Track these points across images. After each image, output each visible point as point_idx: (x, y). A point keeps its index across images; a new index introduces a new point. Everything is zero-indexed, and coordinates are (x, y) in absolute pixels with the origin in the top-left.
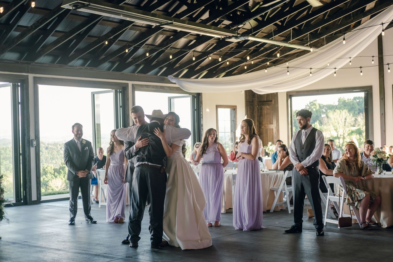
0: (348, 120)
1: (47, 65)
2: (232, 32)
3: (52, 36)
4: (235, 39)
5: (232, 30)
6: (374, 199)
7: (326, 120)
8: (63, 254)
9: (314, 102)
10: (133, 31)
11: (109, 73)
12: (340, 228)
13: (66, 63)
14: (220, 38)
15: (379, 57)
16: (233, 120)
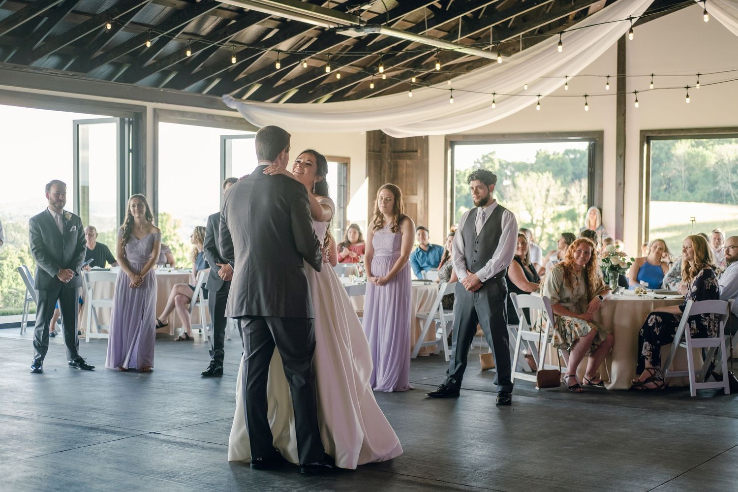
0: (551, 193)
2: (350, 17)
4: (355, 31)
5: (350, 13)
6: (603, 339)
7: (511, 191)
8: (28, 426)
9: (490, 156)
10: (160, 6)
11: (110, 84)
12: (539, 390)
13: (27, 63)
14: (325, 28)
15: (618, 79)
16: (342, 184)
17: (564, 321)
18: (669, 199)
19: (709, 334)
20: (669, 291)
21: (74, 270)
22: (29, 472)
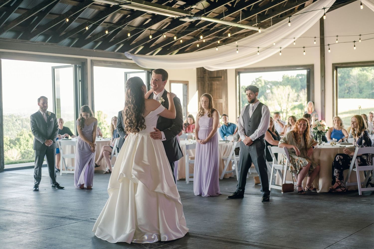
0: (291, 96)
1: (9, 40)
2: (186, 12)
3: (15, 12)
4: (189, 19)
5: (186, 10)
6: (314, 168)
7: (270, 96)
8: (31, 217)
9: (259, 78)
10: (93, 9)
11: (69, 48)
12: (283, 193)
13: (28, 39)
14: (174, 18)
15: (321, 39)
16: (185, 94)
17: (295, 159)
18: (349, 97)
19: (367, 164)
20: (348, 143)
21: (53, 140)
22: (32, 239)
